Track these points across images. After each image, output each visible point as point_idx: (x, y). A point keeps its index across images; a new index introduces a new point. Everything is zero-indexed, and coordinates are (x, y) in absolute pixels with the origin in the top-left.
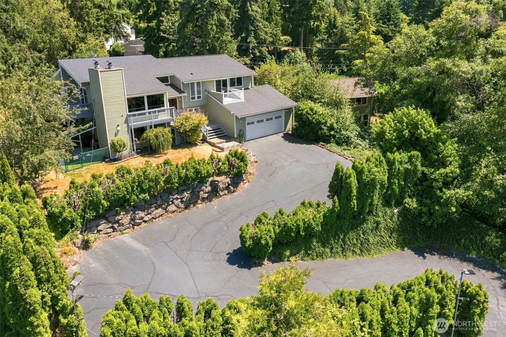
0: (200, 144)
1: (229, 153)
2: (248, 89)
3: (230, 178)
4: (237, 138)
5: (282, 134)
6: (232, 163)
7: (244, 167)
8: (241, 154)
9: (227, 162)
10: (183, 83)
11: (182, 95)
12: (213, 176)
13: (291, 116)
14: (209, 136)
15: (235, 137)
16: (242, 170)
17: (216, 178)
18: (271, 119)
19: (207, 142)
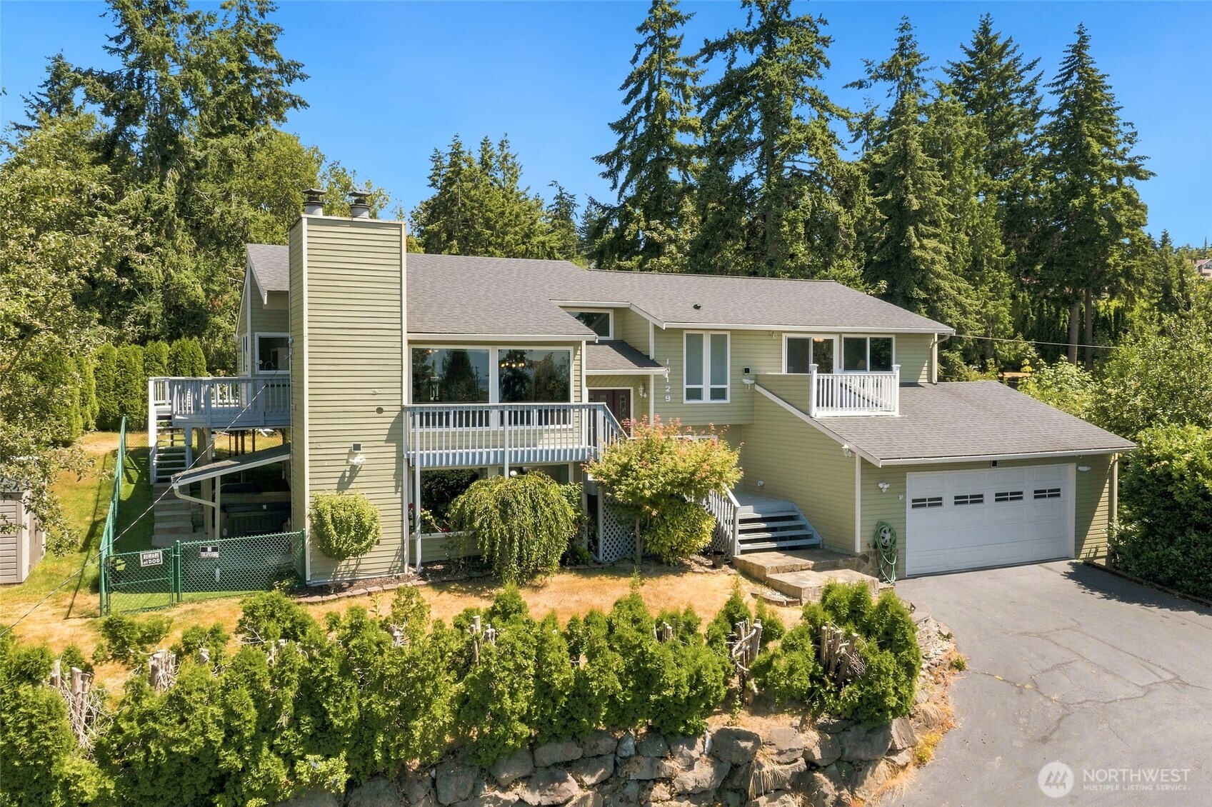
0: (696, 568)
1: (824, 600)
2: (916, 385)
3: (822, 729)
4: (865, 558)
5: (1065, 566)
6: (832, 649)
7: (896, 677)
8: (883, 606)
9: (809, 645)
10: (657, 328)
11: (651, 371)
12: (727, 705)
13: (1105, 494)
14: (742, 542)
15: (858, 550)
16: (885, 694)
17: (746, 722)
18: (1017, 496)
19: (732, 563)
